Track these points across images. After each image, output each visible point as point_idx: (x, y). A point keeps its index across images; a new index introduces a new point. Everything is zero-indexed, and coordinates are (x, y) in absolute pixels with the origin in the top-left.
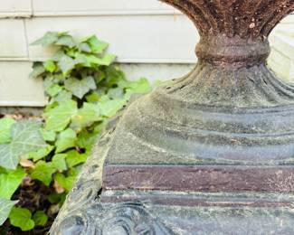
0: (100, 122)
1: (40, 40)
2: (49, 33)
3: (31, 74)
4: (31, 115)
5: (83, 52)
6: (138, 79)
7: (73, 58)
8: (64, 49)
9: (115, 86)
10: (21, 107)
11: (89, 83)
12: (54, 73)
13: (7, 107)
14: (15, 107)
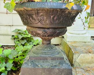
0: (27, 50)
1: (14, 31)
2: (16, 29)
3: (11, 38)
4: (10, 48)
5: (24, 34)
6: (36, 40)
7: (22, 35)
8: (20, 33)
9: (31, 41)
10: (8, 46)
11: (25, 41)
12: (17, 38)
13: (5, 46)
14: (7, 46)
